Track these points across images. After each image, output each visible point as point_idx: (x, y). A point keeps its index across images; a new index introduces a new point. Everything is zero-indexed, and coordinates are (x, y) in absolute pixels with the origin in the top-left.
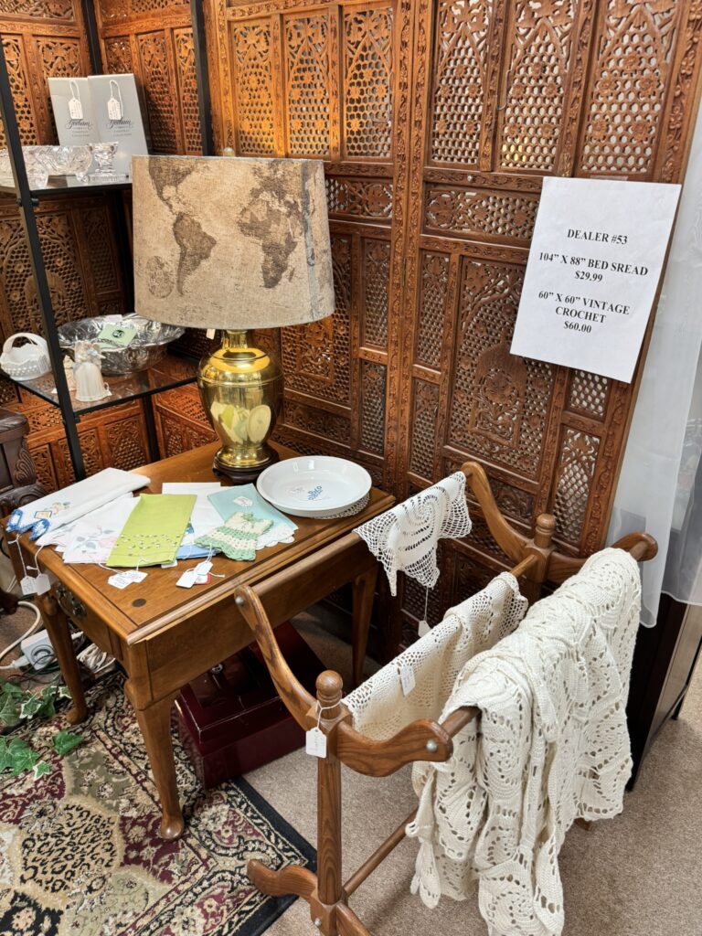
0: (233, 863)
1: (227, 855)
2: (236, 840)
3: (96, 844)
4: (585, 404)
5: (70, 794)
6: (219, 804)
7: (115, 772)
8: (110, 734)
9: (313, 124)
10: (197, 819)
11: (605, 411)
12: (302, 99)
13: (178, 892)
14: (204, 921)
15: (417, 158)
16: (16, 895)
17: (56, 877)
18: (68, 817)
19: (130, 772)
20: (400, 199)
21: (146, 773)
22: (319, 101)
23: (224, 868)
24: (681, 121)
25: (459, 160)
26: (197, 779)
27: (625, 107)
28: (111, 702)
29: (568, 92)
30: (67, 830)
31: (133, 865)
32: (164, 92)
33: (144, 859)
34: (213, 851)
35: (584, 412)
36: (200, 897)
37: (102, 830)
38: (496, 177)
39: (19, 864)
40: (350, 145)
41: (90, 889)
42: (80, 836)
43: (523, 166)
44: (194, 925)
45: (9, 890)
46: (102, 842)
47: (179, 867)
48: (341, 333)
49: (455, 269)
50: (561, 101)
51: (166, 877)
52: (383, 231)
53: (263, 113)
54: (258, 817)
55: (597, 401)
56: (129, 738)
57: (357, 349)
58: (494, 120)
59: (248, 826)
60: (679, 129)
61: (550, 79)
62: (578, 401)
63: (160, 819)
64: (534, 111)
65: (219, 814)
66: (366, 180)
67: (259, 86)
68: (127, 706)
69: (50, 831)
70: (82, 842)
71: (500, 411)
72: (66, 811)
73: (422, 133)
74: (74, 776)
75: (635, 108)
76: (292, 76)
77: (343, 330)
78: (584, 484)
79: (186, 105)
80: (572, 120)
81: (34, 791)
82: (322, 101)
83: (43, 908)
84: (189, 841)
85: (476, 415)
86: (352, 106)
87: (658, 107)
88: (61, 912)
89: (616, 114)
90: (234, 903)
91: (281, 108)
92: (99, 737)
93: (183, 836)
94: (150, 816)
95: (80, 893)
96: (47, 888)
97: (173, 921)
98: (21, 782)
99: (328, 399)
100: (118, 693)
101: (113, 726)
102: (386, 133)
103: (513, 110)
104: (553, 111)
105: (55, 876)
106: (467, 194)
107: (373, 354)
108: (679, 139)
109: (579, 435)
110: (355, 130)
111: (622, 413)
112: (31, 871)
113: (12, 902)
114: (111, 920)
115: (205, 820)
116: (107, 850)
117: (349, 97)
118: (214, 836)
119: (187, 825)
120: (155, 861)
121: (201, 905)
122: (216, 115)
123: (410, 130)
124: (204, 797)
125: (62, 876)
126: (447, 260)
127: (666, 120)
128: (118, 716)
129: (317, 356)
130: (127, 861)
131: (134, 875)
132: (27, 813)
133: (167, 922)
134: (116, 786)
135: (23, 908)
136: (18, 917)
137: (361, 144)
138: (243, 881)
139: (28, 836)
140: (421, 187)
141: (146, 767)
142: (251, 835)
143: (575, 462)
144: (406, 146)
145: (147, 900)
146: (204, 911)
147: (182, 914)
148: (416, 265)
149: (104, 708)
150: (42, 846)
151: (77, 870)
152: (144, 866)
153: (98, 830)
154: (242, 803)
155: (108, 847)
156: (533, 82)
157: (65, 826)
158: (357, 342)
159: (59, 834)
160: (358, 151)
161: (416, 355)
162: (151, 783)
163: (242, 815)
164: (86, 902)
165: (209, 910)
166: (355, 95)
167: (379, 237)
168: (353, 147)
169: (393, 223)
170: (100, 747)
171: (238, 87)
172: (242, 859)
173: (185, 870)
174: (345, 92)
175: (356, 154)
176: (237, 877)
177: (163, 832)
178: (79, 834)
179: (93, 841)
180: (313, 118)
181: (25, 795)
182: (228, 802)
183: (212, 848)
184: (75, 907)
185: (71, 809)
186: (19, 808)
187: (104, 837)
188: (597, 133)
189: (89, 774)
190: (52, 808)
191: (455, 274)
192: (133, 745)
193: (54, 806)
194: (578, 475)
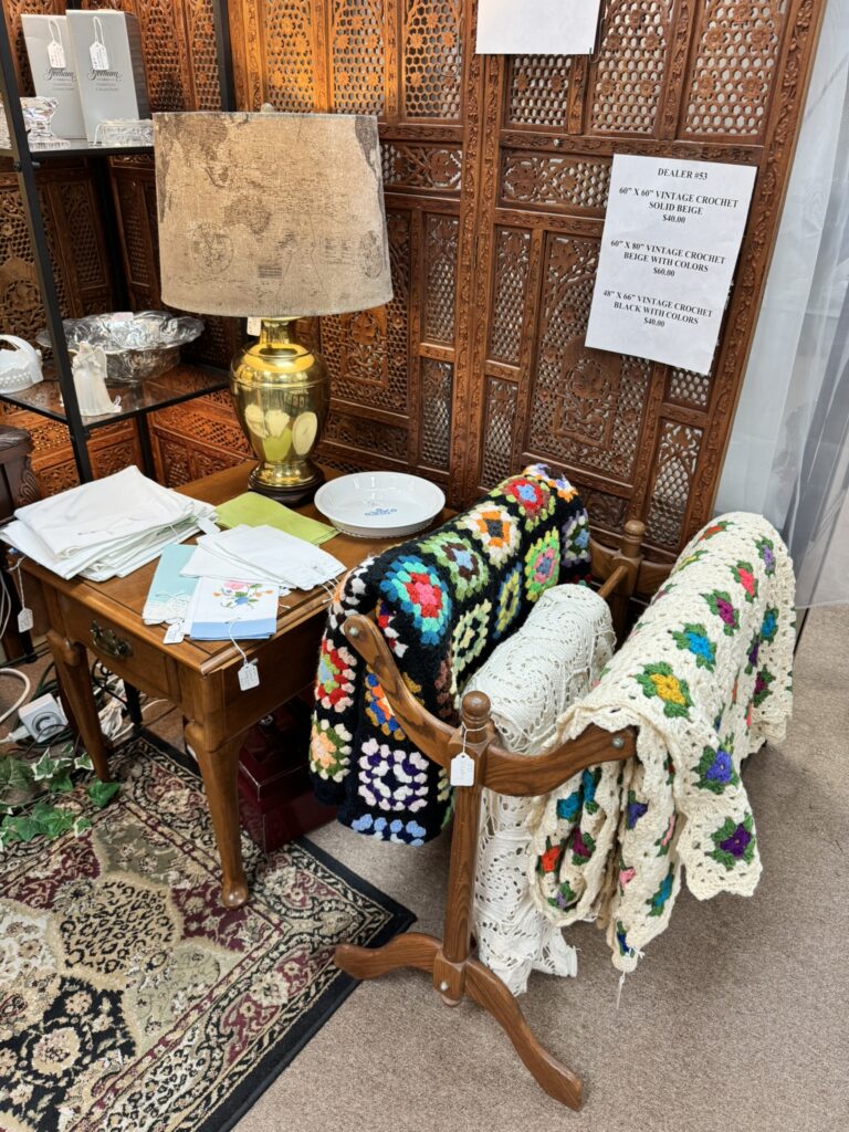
0: (310, 925)
1: (302, 918)
2: (309, 902)
3: (148, 920)
4: (686, 393)
5: (108, 872)
6: (284, 867)
7: (156, 844)
8: (143, 804)
9: (364, 78)
10: (262, 884)
11: (709, 400)
12: (350, 47)
13: (253, 960)
14: (288, 984)
15: (492, 120)
16: (64, 980)
17: (109, 957)
18: (110, 895)
19: (175, 844)
20: (471, 167)
21: (193, 843)
22: (370, 50)
23: (301, 930)
24: (796, 77)
25: (543, 121)
26: (254, 843)
27: (734, 62)
28: (136, 771)
29: (670, 46)
30: (110, 909)
31: (197, 937)
32: (167, 37)
33: (208, 929)
34: (285, 914)
35: (685, 403)
36: (278, 962)
37: (154, 905)
38: (588, 141)
39: (60, 949)
40: (409, 104)
41: (150, 966)
42: (127, 913)
43: (618, 128)
44: (277, 991)
45: (54, 976)
46: (155, 917)
47: (250, 934)
48: (397, 327)
49: (538, 246)
50: (662, 55)
51: (237, 945)
52: (450, 205)
53: (299, 65)
54: (330, 877)
55: (700, 389)
56: (166, 808)
57: (418, 346)
58: (585, 75)
59: (321, 886)
60: (794, 86)
61: (650, 29)
62: (678, 390)
63: (219, 888)
64: (631, 65)
65: (285, 878)
66: (430, 145)
67: (295, 31)
68: (157, 774)
69: (91, 912)
70: (131, 919)
71: (588, 408)
72: (106, 890)
73: (499, 89)
74: (109, 852)
75: (745, 63)
76: (337, 20)
77: (399, 324)
78: (683, 482)
79: (197, 52)
80: (676, 76)
81: (63, 872)
82: (374, 50)
83: (99, 990)
84: (256, 907)
85: (561, 415)
86: (412, 57)
87: (770, 63)
88: (120, 992)
89: (725, 69)
90: (318, 964)
91: (323, 58)
92: (129, 809)
93: (248, 903)
94: (206, 886)
95: (139, 971)
96: (99, 969)
97: (252, 988)
98: (45, 863)
99: (380, 407)
100: (143, 761)
101: (145, 796)
102: (454, 90)
103: (607, 64)
104: (653, 65)
105: (106, 956)
106: (551, 160)
107: (436, 351)
108: (793, 97)
109: (679, 428)
110: (416, 86)
111: (728, 400)
112: (76, 956)
113: (60, 988)
114: (181, 994)
115: (270, 885)
116: (163, 925)
117: (409, 47)
118: (284, 900)
119: (251, 891)
120: (221, 930)
121: (281, 969)
122: (238, 67)
123: (484, 87)
124: (266, 861)
125: (114, 956)
126: (527, 237)
127: (780, 76)
128: (149, 786)
129: (367, 355)
130: (188, 934)
131: (200, 947)
132: (59, 895)
133: (247, 989)
134: (160, 858)
135: (76, 992)
136: (72, 1001)
137: (424, 103)
138: (325, 941)
139: (66, 919)
140: (497, 153)
141: (192, 836)
142: (325, 895)
143: (674, 459)
144: (480, 103)
145: (219, 970)
146: (285, 975)
147: (261, 981)
148: (490, 243)
149: (130, 777)
150: (85, 928)
151: (131, 948)
152: (209, 937)
153: (148, 905)
154: (309, 864)
155: (165, 921)
156: (630, 32)
157: (107, 904)
158: (417, 337)
159: (103, 913)
160: (419, 111)
161: (489, 349)
162: (201, 852)
163: (312, 876)
164: (148, 980)
165: (290, 973)
166: (417, 45)
167: (444, 211)
168: (413, 107)
169: (463, 196)
170: (133, 820)
171: (268, 31)
172: (319, 920)
173: (257, 937)
174: (404, 41)
175: (417, 114)
176: (317, 938)
177: (225, 901)
178: (125, 911)
179: (144, 917)
180: (364, 72)
181: (53, 877)
182: (293, 864)
183: (283, 912)
184: (136, 985)
185: (112, 886)
186: (48, 891)
187: (157, 912)
188: (703, 91)
189: (125, 848)
190: (88, 888)
191: (538, 253)
192: (172, 814)
193: (90, 885)
194: (677, 474)
